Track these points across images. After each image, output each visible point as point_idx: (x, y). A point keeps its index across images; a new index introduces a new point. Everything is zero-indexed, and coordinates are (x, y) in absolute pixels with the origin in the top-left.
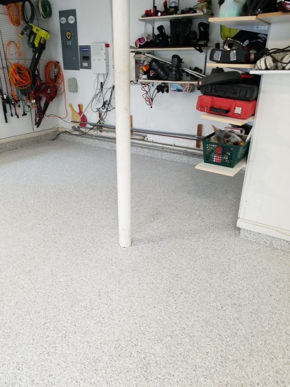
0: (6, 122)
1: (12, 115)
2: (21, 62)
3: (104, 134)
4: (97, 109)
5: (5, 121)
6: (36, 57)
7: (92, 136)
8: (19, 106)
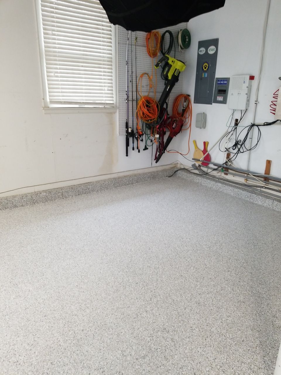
0: (127, 155)
1: (133, 149)
2: (151, 95)
3: (229, 177)
4: (226, 148)
5: (125, 154)
6: (167, 90)
7: (214, 178)
8: (142, 140)
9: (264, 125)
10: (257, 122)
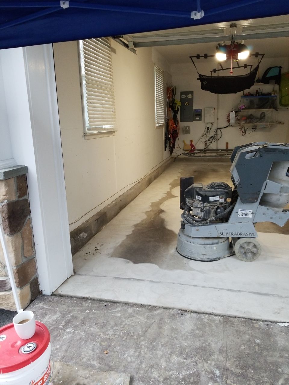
0: (165, 150)
3: (207, 155)
4: (204, 141)
7: (198, 157)
9: (223, 128)
10: (219, 127)
